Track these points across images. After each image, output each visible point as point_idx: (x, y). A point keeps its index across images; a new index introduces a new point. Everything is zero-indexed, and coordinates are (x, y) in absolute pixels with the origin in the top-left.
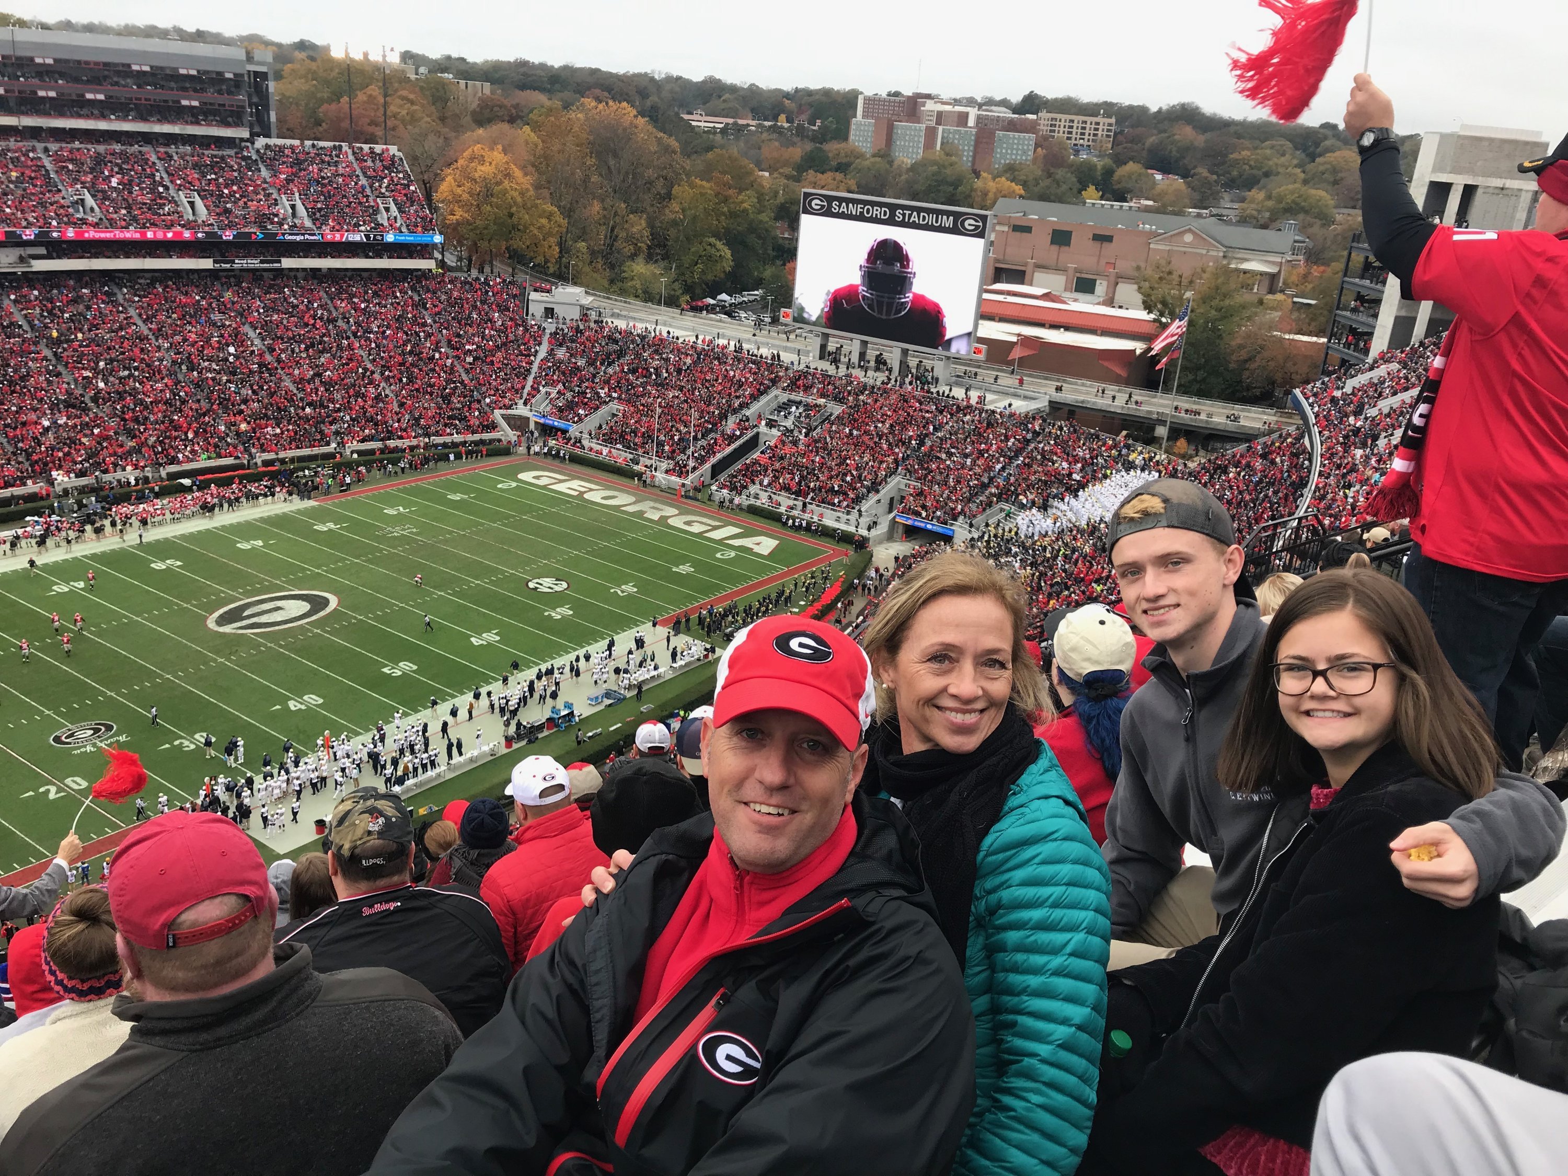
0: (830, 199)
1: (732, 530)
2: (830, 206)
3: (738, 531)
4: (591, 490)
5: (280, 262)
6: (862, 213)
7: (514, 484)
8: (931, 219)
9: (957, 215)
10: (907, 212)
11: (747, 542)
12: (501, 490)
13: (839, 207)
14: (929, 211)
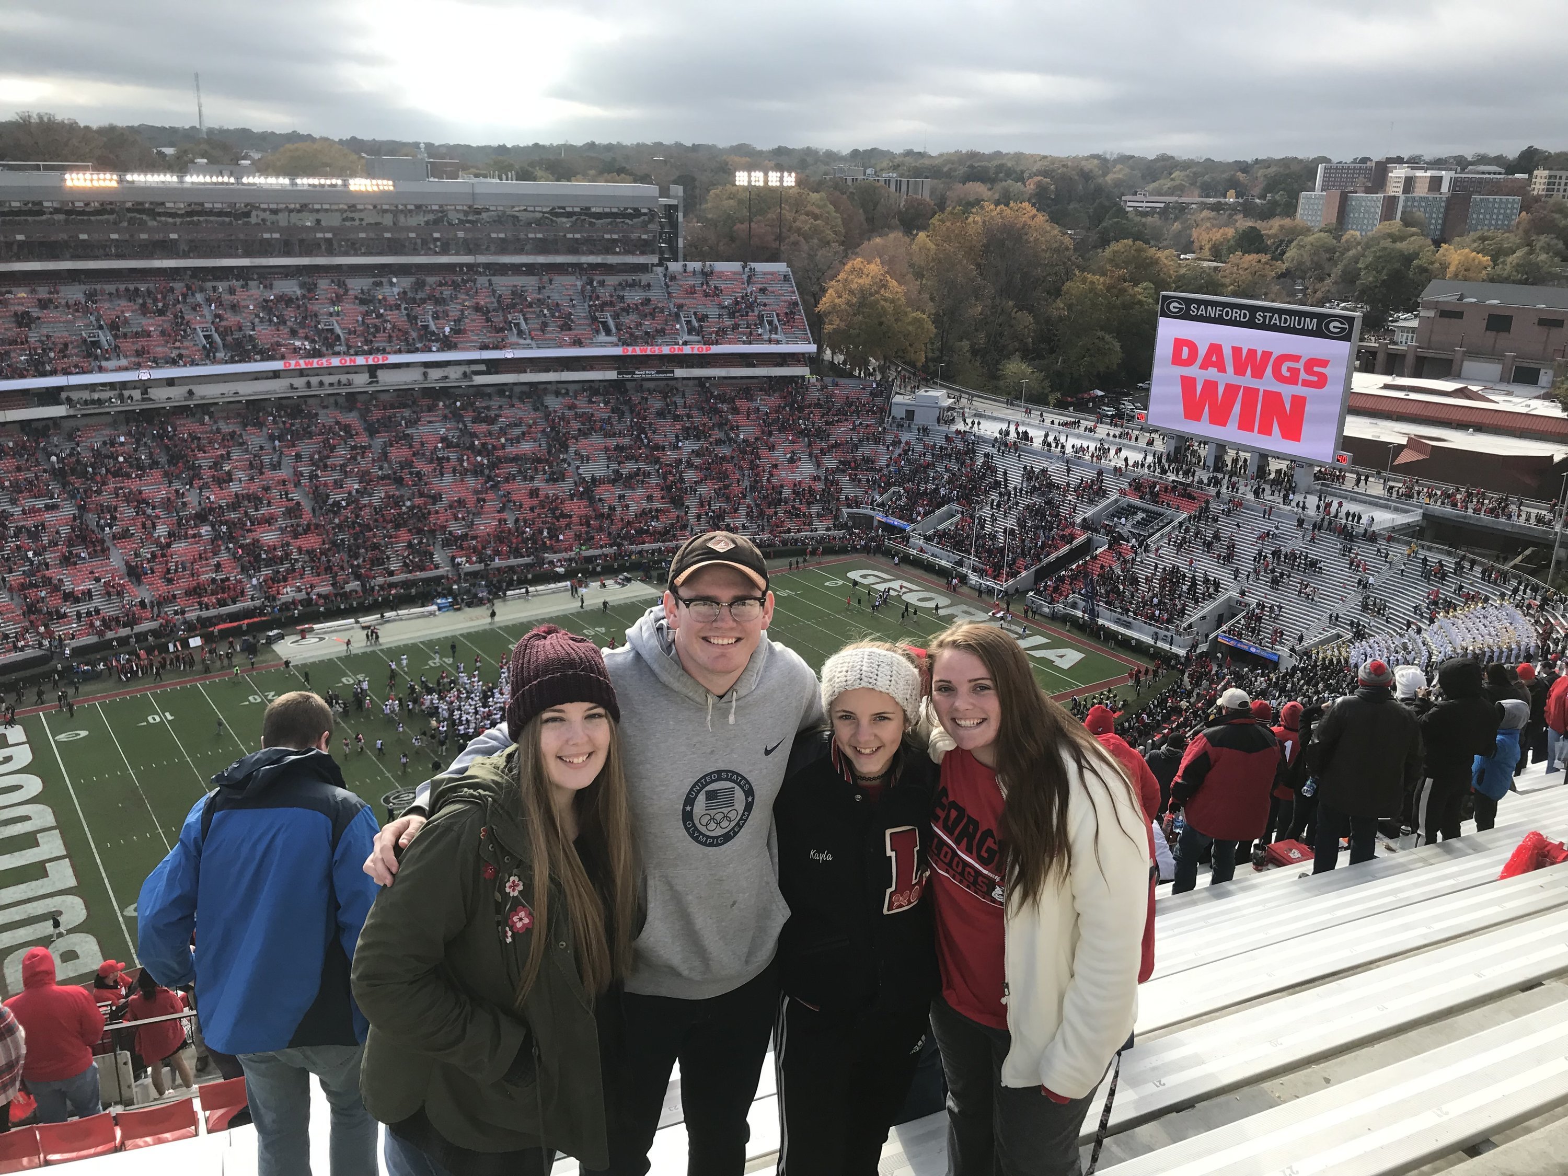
0: (1189, 302)
1: (1040, 640)
2: (1188, 309)
3: (1045, 640)
4: (911, 591)
5: (673, 372)
6: (1220, 315)
7: (840, 582)
8: (1293, 322)
9: (1321, 317)
10: (1268, 315)
11: (1050, 654)
12: (828, 588)
13: (1198, 309)
14: (1291, 313)
